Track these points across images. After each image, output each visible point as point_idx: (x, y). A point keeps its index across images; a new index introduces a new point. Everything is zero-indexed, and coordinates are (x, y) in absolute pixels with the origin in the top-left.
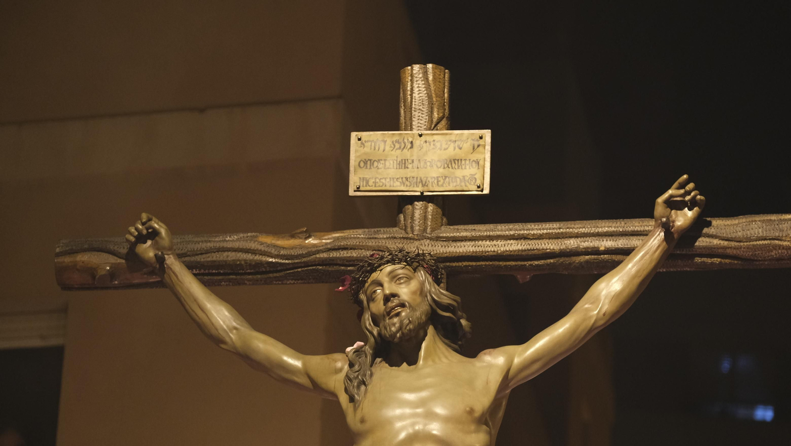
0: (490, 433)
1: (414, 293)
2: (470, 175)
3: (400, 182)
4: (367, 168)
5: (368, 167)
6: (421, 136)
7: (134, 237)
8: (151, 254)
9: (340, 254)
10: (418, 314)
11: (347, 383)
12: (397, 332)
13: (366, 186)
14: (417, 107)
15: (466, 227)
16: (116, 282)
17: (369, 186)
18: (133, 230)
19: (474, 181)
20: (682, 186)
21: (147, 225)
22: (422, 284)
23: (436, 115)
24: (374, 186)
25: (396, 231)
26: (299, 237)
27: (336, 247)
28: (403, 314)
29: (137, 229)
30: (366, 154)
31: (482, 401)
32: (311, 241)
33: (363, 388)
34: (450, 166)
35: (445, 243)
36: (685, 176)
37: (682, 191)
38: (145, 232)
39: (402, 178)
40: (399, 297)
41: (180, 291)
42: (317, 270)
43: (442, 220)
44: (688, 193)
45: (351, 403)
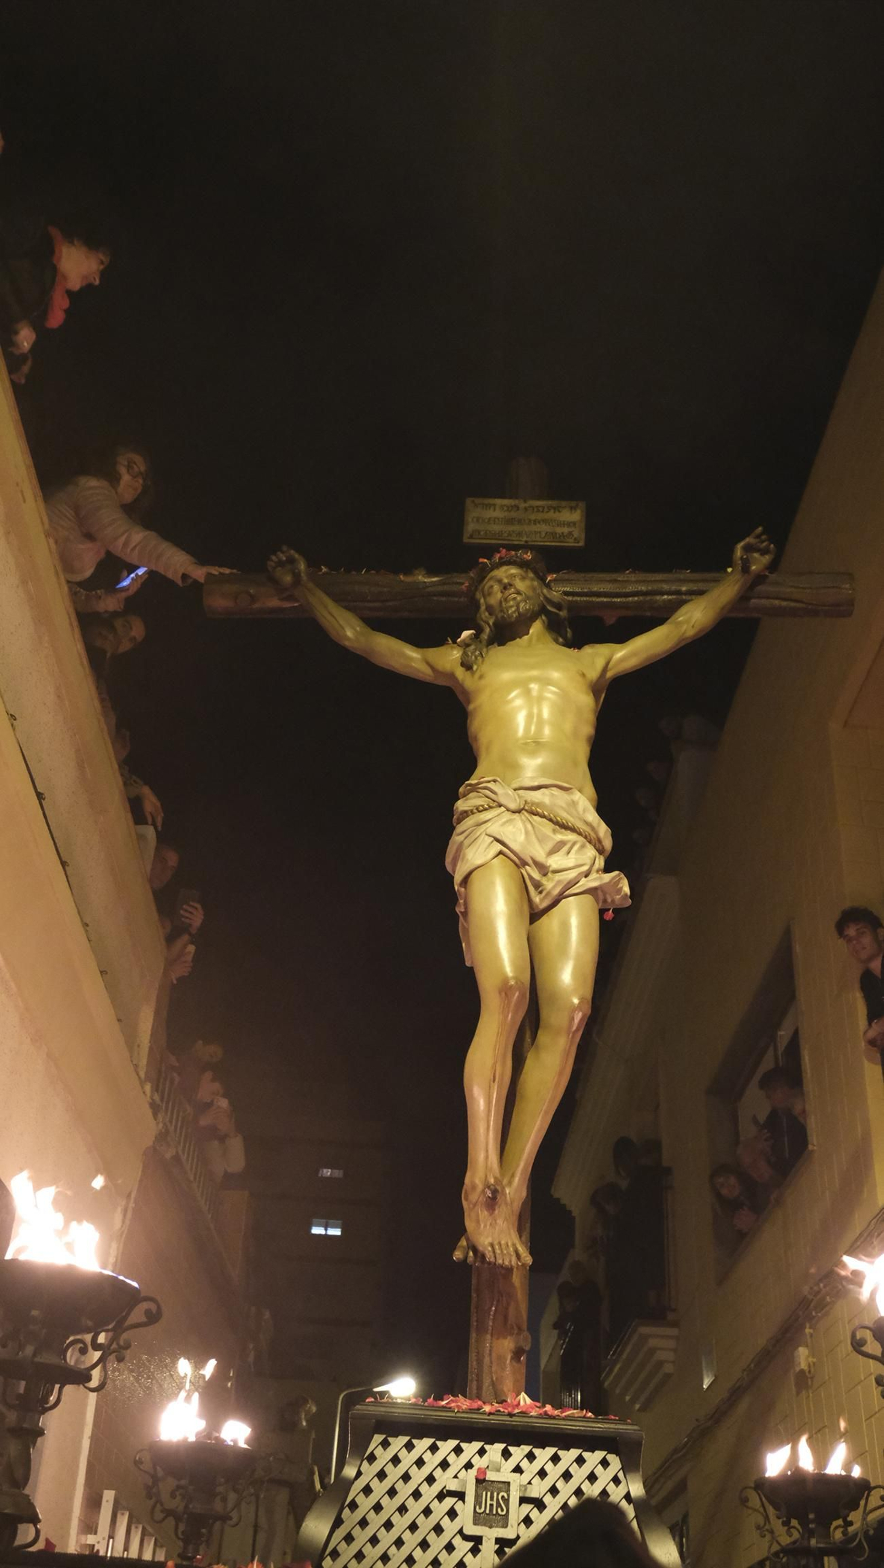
2: (569, 533)
3: (508, 534)
4: (480, 523)
6: (525, 502)
7: (275, 561)
8: (289, 578)
11: (465, 658)
13: (479, 535)
17: (481, 537)
18: (274, 558)
20: (758, 537)
21: (287, 554)
28: (519, 598)
29: (277, 556)
31: (593, 674)
33: (480, 659)
36: (760, 529)
37: (759, 540)
38: (284, 558)
39: (510, 532)
44: (763, 542)
45: (468, 672)
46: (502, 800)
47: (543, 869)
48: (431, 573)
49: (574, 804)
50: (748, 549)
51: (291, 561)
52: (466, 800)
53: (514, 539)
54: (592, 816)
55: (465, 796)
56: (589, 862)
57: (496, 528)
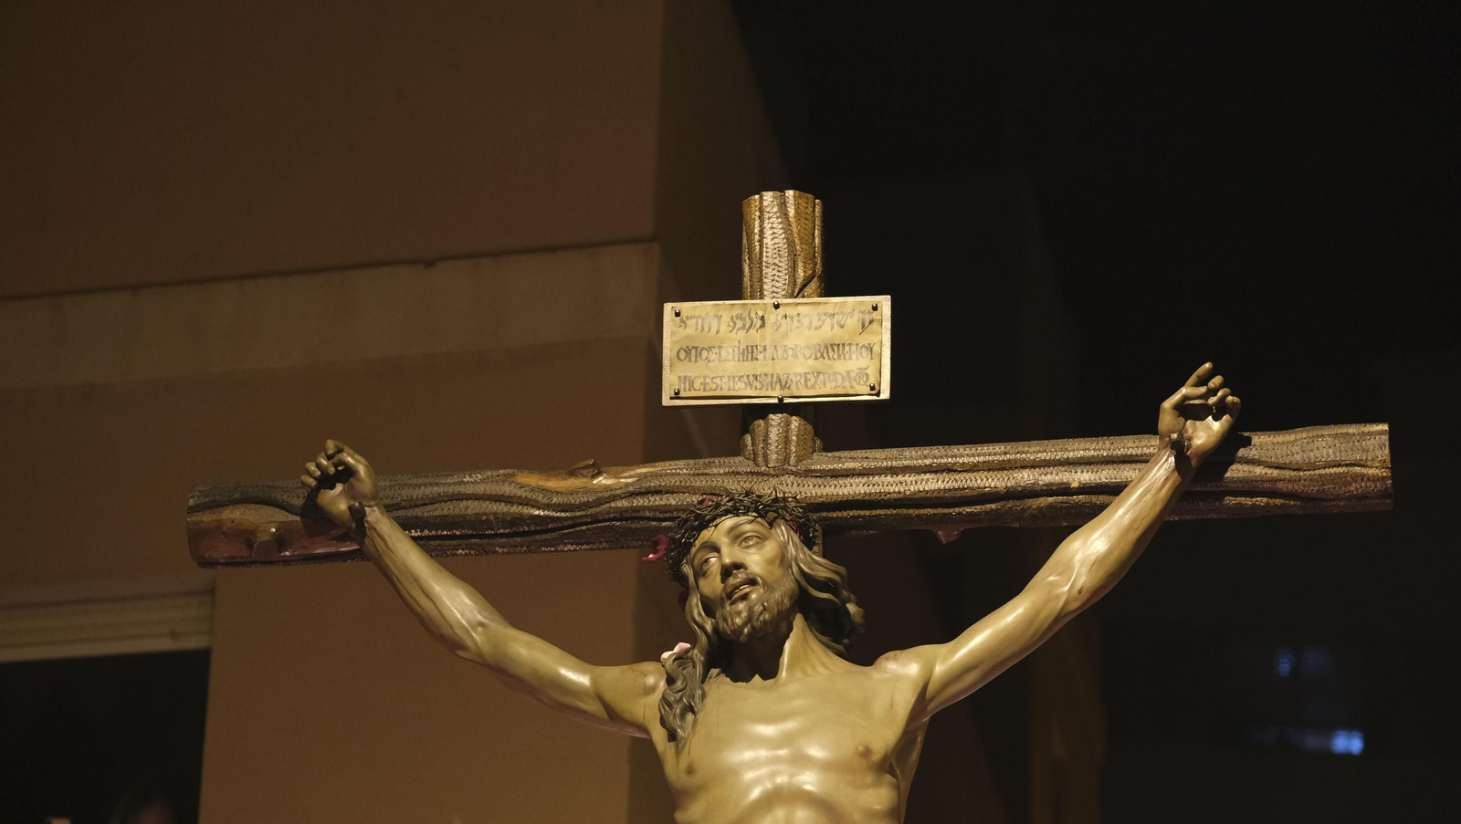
0: (898, 788)
1: (770, 562)
2: (860, 369)
3: (745, 383)
4: (690, 361)
5: (693, 359)
6: (777, 307)
7: (315, 478)
8: (343, 506)
9: (650, 501)
10: (777, 595)
11: (665, 709)
12: (745, 624)
13: (690, 390)
14: (770, 260)
15: (854, 454)
16: (287, 553)
17: (695, 390)
18: (312, 467)
19: (865, 379)
20: (1203, 381)
21: (335, 460)
22: (784, 547)
23: (801, 273)
24: (702, 390)
25: (739, 463)
26: (582, 474)
27: (643, 490)
28: (754, 596)
29: (319, 466)
30: (689, 337)
31: (884, 736)
32: (602, 481)
33: (690, 717)
34: (825, 355)
35: (819, 481)
36: (1208, 365)
37: (1203, 390)
38: (332, 470)
39: (748, 376)
40: (746, 569)
41: (391, 566)
42: (612, 528)
43: (814, 442)
44: (1213, 392)
45: (671, 743)
50: (1184, 410)
57: (722, 369)
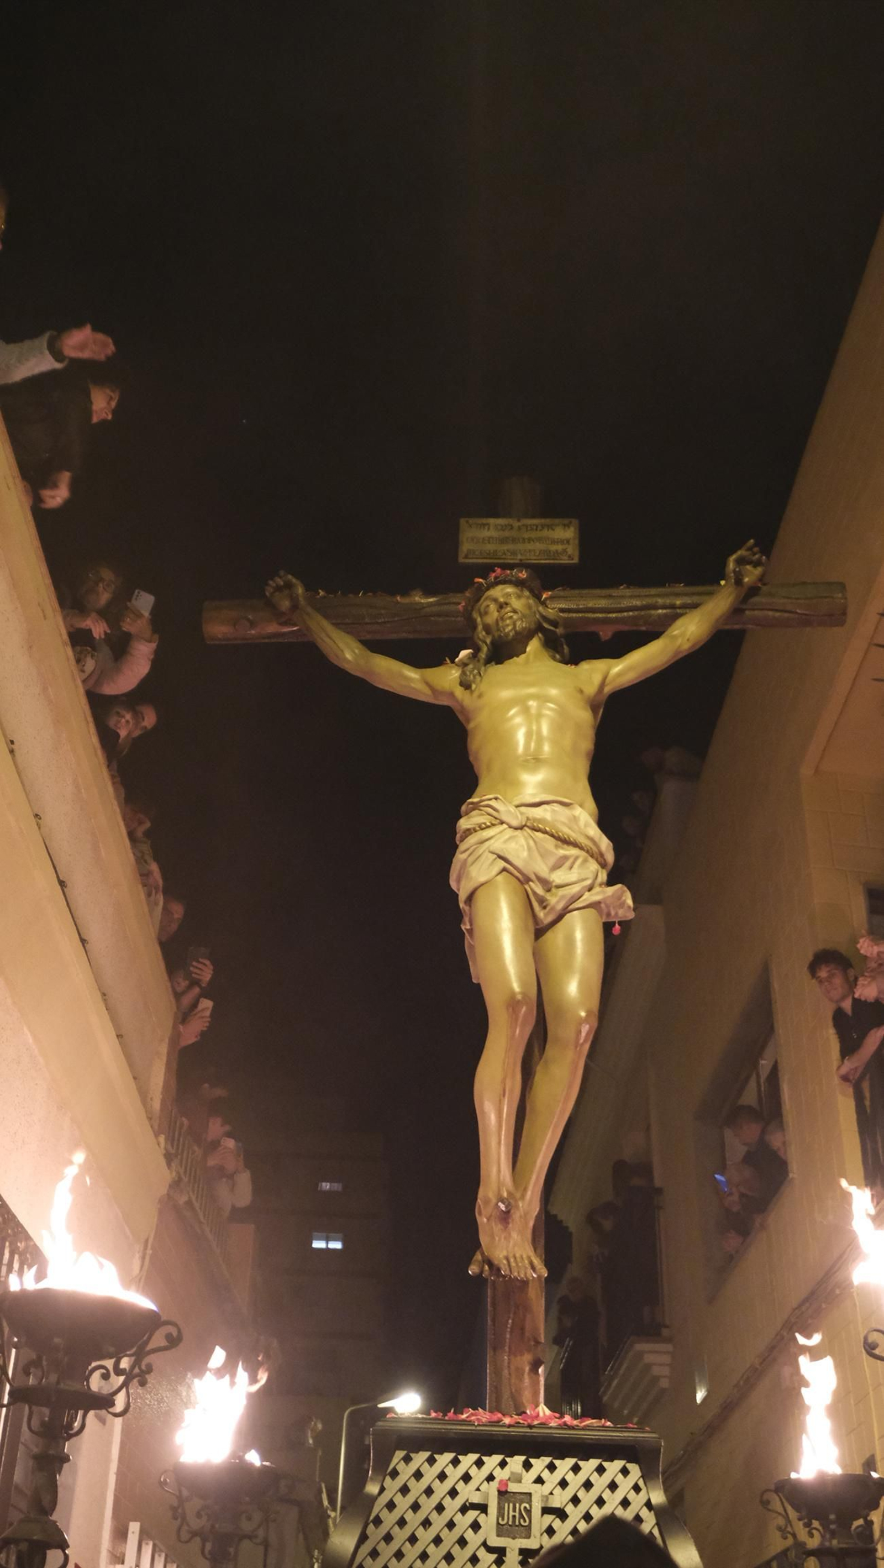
2: (563, 550)
5: (476, 542)
6: (518, 520)
7: (273, 587)
8: (287, 603)
11: (463, 677)
12: (511, 630)
13: (474, 555)
14: (515, 503)
18: (271, 583)
20: (750, 549)
21: (284, 579)
24: (479, 555)
28: (515, 617)
29: (275, 582)
33: (478, 678)
38: (281, 583)
39: (504, 551)
40: (511, 606)
44: (754, 554)
45: (467, 691)
46: (504, 818)
47: (547, 885)
48: (428, 593)
49: (575, 819)
50: (741, 562)
51: (289, 586)
52: (469, 818)
53: (509, 557)
54: (594, 831)
55: (467, 814)
56: (591, 876)
57: (490, 547)
